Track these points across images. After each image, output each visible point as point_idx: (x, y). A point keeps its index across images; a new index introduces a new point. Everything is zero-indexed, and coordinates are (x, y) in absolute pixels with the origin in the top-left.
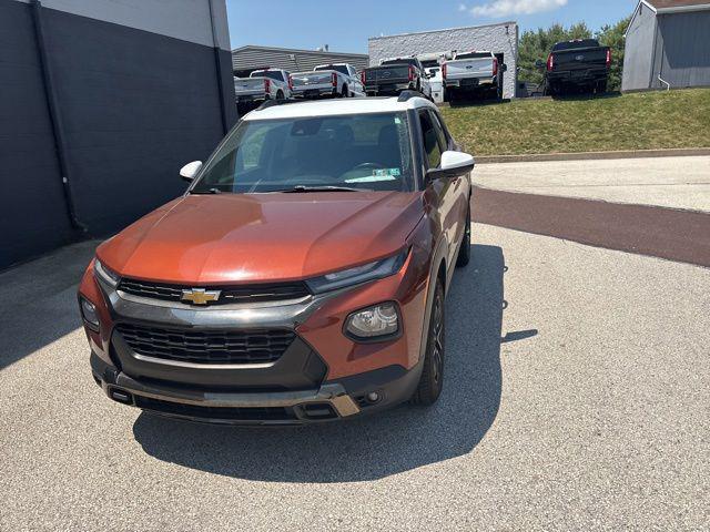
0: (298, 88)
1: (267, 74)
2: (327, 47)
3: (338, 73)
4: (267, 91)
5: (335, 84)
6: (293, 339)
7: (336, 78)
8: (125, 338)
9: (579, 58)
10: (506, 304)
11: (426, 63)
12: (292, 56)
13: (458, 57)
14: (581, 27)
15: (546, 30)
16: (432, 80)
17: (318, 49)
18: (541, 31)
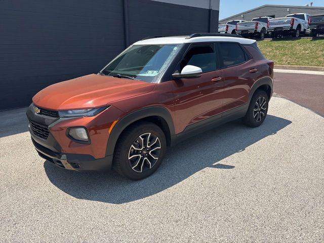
0: (272, 26)
1: (260, 20)
2: (312, 3)
3: (295, 18)
4: (256, 28)
5: (292, 25)
7: (293, 21)
10: (243, 150)
12: (288, 9)
17: (305, 5)
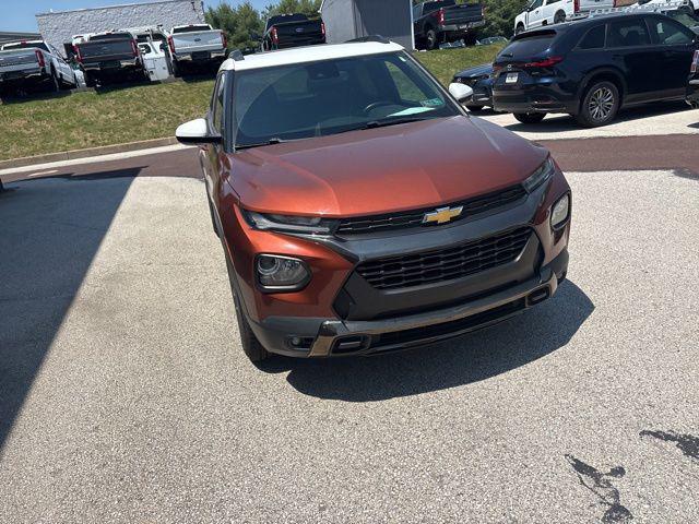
5: (42, 64)
6: (529, 235)
7: (42, 57)
8: (366, 278)
9: (299, 30)
11: (142, 38)
13: (176, 31)
14: (247, 6)
15: (215, 8)
16: (147, 56)
18: (210, 9)
